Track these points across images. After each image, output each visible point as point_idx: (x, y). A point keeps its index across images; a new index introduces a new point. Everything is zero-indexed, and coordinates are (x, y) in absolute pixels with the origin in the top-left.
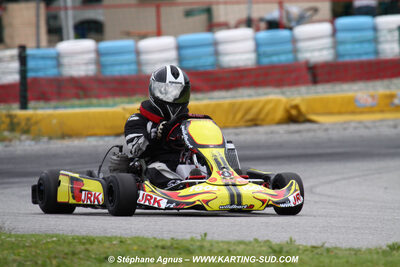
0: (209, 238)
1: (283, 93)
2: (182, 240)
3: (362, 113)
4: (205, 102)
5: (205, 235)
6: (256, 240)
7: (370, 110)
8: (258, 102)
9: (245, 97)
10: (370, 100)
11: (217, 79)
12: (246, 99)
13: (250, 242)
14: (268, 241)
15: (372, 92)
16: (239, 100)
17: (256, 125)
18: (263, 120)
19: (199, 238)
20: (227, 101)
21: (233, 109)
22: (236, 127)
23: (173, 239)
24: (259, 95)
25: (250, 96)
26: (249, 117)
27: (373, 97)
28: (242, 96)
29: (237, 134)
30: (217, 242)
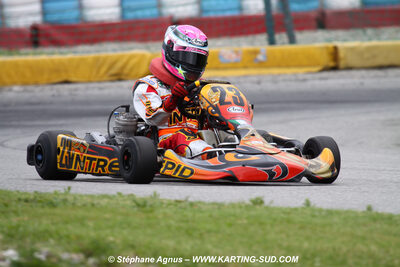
0: (72, 191)
1: (148, 48)
2: (46, 194)
3: (225, 68)
4: (70, 56)
5: (69, 188)
6: (119, 194)
7: (234, 66)
8: (122, 56)
9: (110, 51)
10: (234, 56)
11: (81, 33)
12: (111, 54)
13: (114, 196)
14: (132, 195)
15: (236, 48)
16: (103, 54)
17: (120, 80)
18: (127, 75)
19: (63, 191)
20: (92, 55)
21: (98, 63)
22: (99, 82)
23: (36, 192)
24: (123, 50)
25: (114, 50)
26: (113, 71)
27: (237, 53)
28: (106, 51)
29: (101, 89)
30: (81, 196)
